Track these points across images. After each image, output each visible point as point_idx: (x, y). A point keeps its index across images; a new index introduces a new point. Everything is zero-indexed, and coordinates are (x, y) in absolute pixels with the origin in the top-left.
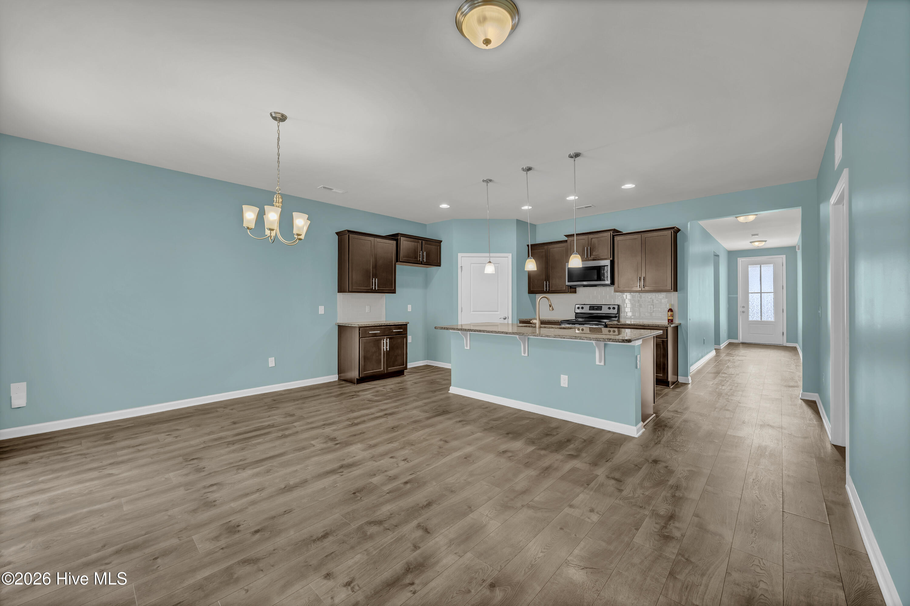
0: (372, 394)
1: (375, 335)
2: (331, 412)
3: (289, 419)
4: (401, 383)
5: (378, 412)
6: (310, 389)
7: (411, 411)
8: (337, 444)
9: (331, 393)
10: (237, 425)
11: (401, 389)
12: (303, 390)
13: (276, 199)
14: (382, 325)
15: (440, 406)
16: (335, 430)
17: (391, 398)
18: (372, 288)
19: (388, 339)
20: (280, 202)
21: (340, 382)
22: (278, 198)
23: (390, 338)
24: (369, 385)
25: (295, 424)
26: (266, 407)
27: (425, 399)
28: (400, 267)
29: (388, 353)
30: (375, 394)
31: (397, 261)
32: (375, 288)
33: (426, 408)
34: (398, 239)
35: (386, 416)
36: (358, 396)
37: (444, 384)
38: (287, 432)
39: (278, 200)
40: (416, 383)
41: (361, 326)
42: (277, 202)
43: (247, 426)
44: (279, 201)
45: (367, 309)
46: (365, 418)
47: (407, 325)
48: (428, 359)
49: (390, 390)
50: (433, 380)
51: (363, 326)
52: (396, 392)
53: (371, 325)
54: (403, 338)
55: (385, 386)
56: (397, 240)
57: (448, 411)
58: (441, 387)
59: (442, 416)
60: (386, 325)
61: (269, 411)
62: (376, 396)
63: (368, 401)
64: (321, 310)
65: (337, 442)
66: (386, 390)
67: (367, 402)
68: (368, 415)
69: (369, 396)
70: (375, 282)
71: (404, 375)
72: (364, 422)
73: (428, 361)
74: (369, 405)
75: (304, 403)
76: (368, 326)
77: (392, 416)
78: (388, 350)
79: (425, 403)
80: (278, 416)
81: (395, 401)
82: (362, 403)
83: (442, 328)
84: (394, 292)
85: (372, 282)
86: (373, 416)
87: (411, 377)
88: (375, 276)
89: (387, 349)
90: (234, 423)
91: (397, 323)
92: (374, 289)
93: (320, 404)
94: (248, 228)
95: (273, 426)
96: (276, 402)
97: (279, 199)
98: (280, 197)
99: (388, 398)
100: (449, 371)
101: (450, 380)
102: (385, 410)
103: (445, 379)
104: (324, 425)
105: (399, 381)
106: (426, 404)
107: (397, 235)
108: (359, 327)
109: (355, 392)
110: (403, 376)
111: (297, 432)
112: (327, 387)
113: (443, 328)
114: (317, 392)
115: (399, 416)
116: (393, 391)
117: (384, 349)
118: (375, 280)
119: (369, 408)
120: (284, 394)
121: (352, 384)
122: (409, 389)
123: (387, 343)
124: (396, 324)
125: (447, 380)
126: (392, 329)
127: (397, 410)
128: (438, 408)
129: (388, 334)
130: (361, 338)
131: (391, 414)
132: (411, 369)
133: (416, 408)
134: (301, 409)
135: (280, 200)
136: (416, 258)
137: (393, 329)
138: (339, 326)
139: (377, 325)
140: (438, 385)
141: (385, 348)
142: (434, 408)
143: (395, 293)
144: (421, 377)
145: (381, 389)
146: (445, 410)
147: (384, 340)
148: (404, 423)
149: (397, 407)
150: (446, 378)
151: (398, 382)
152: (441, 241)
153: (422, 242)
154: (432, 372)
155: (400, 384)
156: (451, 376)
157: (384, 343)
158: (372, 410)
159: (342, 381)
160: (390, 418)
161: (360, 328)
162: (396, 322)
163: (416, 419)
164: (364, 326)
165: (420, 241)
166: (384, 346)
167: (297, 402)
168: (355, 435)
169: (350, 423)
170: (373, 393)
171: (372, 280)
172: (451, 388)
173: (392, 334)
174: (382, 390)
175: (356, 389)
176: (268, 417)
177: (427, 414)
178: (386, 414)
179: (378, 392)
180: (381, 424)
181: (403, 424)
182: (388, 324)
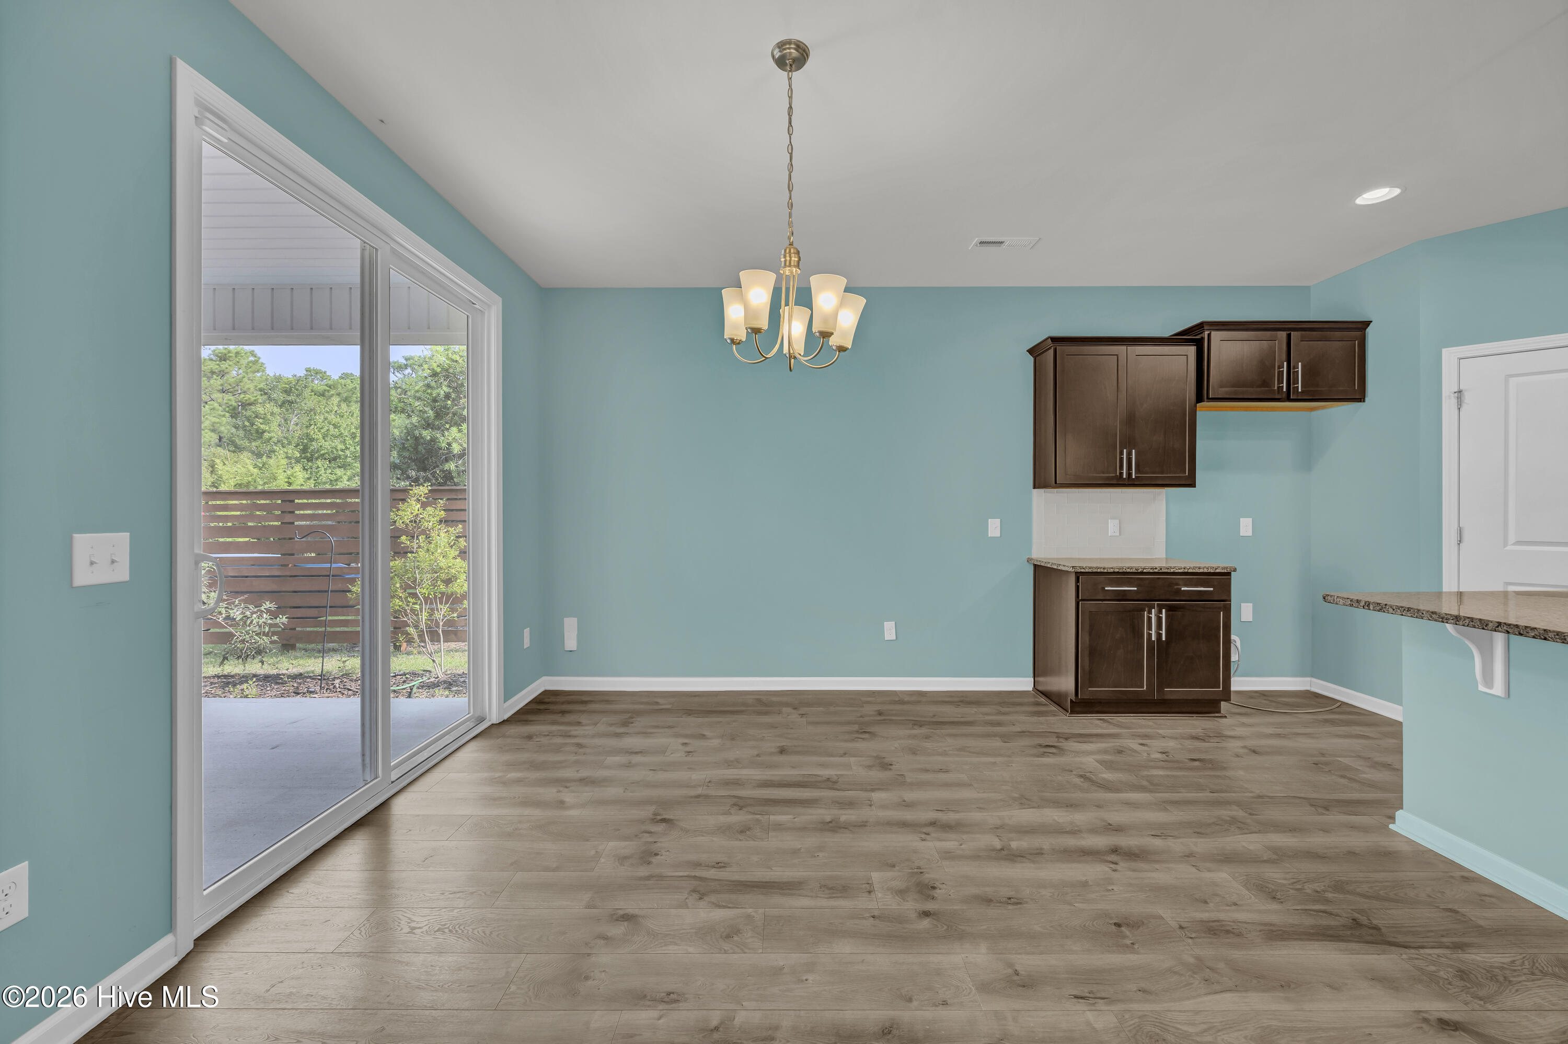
0: (1098, 757)
1: (1122, 596)
2: (971, 785)
3: (877, 775)
4: (1204, 740)
5: (1093, 831)
6: (961, 701)
7: (1209, 870)
8: (926, 914)
9: (999, 724)
10: (783, 758)
11: (1197, 763)
12: (947, 699)
13: (785, 257)
14: (1145, 571)
15: (1339, 887)
16: (948, 855)
17: (1152, 786)
18: (1121, 474)
19: (1164, 611)
20: (792, 264)
21: (1037, 697)
22: (788, 255)
23: (1170, 609)
24: (1105, 725)
25: (876, 796)
26: (856, 727)
27: (1278, 827)
28: (1206, 416)
29: (1162, 649)
30: (1107, 757)
31: (1199, 399)
32: (1129, 474)
33: (1275, 874)
34: (1203, 338)
35: (1113, 858)
36: (1061, 751)
37: (1373, 785)
38: (847, 816)
39: (788, 258)
40: (1254, 752)
41: (1082, 570)
42: (788, 264)
43: (793, 767)
44: (790, 260)
45: (1112, 527)
46: (1045, 842)
47: (1229, 574)
48: (1312, 676)
49: (1159, 756)
50: (1323, 755)
51: (1087, 570)
52: (1180, 769)
53: (1112, 570)
54: (1219, 609)
55: (1146, 736)
56: (1199, 344)
57: (1376, 928)
58: (1356, 796)
59: (1343, 945)
60: (1156, 571)
61: (853, 740)
62: (1109, 766)
63: (1081, 776)
64: (994, 528)
65: (930, 906)
66: (1145, 754)
67: (1078, 781)
68: (1059, 830)
69: (1090, 762)
70: (1129, 459)
71: (1219, 712)
72: (1036, 855)
73: (1314, 680)
74: (1077, 795)
75: (927, 737)
76: (1102, 570)
77: (1133, 865)
78: (1164, 639)
79: (1275, 850)
80: (860, 759)
81: (1164, 805)
82: (1060, 778)
83: (1355, 603)
84: (1190, 482)
85: (1121, 460)
86: (1071, 842)
87: (1244, 725)
88: (1129, 442)
89: (1159, 636)
90: (782, 751)
91: (1194, 568)
92: (1124, 477)
93: (960, 750)
94: (732, 340)
95: (830, 783)
96: (882, 718)
97: (790, 257)
98: (792, 251)
99: (1145, 783)
100: (1394, 729)
101: (1399, 771)
102: (1118, 829)
103: (1377, 763)
104: (933, 824)
105: (1198, 731)
106: (1279, 856)
107: (1200, 326)
108: (1076, 573)
109: (1058, 736)
110: (1217, 715)
111: (863, 825)
112: (1000, 704)
113: (1362, 604)
114: (970, 712)
115: (1160, 876)
116: (1168, 760)
117: (1150, 635)
118: (1129, 454)
119: (1071, 806)
120: (908, 703)
121: (1060, 708)
122: (1225, 769)
123: (1159, 620)
124: (1190, 571)
125: (1387, 766)
126: (1177, 584)
127: (1158, 843)
128: (1329, 895)
129: (1162, 597)
130: (1082, 600)
131: (1132, 855)
132: (1252, 697)
133: (1228, 859)
134: (914, 752)
135: (793, 259)
136: (1266, 383)
137: (1181, 582)
138: (1035, 566)
139: (1128, 570)
140: (1343, 781)
141: (1153, 632)
142: (1309, 888)
143: (1193, 485)
144: (1279, 731)
145: (1133, 744)
146: (1363, 919)
147: (1150, 612)
148: (1170, 915)
149: (1161, 831)
150: (1379, 758)
151: (1193, 732)
152: (1367, 324)
153: (1289, 336)
154: (1326, 721)
155: (1198, 744)
156: (1401, 753)
157: (1150, 619)
158: (1080, 818)
159: (1041, 695)
160: (1125, 872)
161: (1078, 575)
162: (1192, 566)
163: (1222, 916)
164: (1090, 571)
165: (1283, 335)
166: (1150, 628)
167: (917, 731)
168: (988, 901)
169: (997, 844)
170: (1105, 752)
171: (1122, 453)
172: (1399, 814)
173: (1178, 598)
174: (1135, 751)
175: (1065, 729)
176: (841, 756)
177: (1275, 906)
178: (1115, 850)
179: (1120, 752)
180: (1085, 884)
181: (1161, 918)
182: (1163, 570)
